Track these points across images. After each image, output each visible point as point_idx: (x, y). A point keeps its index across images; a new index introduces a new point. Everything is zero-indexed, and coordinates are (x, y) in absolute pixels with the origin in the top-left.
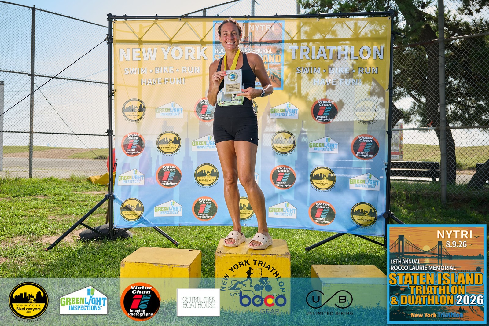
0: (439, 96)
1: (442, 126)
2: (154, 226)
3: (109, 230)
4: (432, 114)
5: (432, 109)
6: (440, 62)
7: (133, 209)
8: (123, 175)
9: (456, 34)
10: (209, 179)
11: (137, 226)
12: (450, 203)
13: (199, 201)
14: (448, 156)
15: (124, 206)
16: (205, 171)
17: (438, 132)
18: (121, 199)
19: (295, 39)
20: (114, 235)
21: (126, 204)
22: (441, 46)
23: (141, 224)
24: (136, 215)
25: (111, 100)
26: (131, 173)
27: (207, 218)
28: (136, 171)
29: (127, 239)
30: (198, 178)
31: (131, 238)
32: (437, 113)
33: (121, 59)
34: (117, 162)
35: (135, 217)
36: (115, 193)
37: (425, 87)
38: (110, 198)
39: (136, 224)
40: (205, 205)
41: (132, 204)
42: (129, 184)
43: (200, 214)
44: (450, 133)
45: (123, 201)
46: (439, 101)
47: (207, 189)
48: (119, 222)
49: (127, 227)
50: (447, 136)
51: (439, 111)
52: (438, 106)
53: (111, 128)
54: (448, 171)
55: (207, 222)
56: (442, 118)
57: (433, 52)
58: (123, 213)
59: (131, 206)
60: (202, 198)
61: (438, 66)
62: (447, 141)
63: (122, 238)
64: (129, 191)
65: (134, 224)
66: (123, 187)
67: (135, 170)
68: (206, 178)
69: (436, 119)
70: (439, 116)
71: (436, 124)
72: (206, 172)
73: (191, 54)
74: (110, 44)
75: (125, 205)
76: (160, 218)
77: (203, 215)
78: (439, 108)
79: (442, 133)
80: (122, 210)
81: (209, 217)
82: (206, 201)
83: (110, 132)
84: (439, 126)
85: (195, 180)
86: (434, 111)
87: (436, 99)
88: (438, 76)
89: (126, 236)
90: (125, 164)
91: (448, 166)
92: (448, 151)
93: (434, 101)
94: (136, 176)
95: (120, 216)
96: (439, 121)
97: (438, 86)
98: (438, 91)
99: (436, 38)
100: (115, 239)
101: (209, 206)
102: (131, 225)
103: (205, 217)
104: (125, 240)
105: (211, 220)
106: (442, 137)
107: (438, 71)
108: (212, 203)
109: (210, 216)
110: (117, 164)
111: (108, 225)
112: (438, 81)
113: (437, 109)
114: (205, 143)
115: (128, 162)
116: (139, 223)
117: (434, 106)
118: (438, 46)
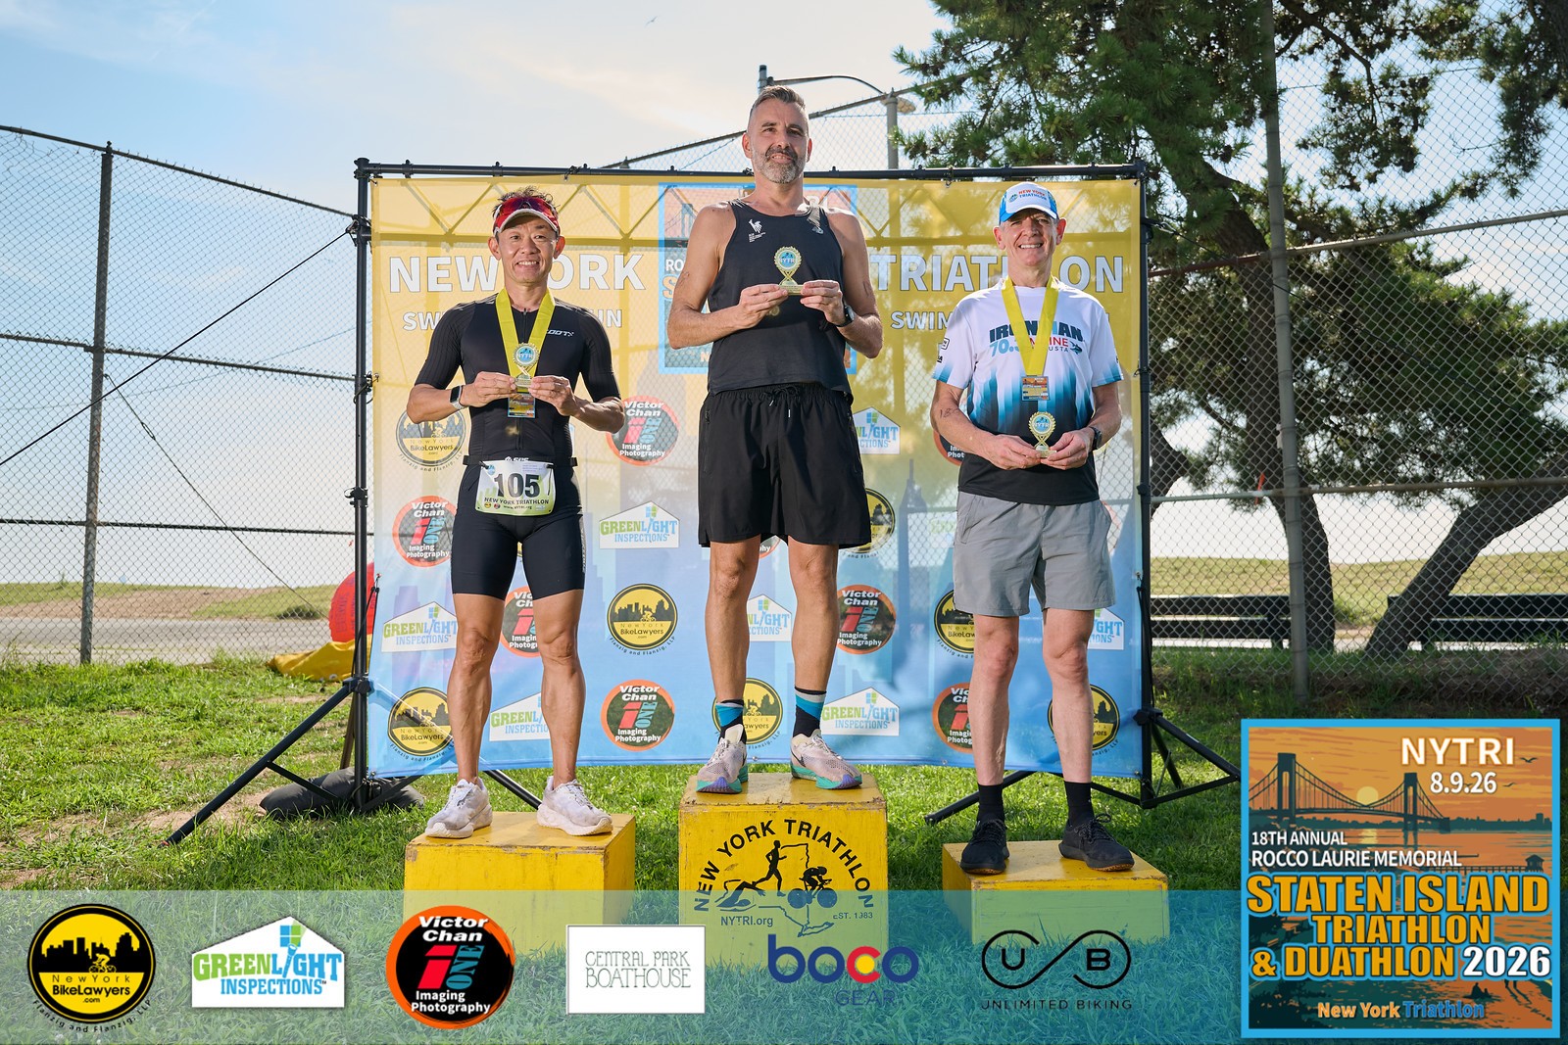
0: (1277, 405)
1: (1290, 486)
2: (489, 768)
3: (354, 785)
4: (1261, 453)
5: (1261, 440)
6: (1278, 312)
7: (427, 720)
8: (399, 621)
9: (1319, 239)
10: (648, 630)
11: (436, 772)
12: (1317, 700)
13: (621, 694)
14: (1307, 569)
15: (399, 711)
16: (637, 605)
17: (1279, 502)
18: (389, 693)
19: (886, 234)
20: (367, 799)
21: (406, 705)
22: (1278, 270)
23: (450, 763)
24: (436, 737)
25: (364, 403)
26: (421, 616)
27: (644, 744)
28: (437, 610)
29: (409, 810)
30: (618, 626)
31: (421, 807)
32: (1274, 452)
33: (395, 287)
34: (380, 585)
35: (431, 745)
36: (374, 675)
37: (1241, 381)
38: (359, 689)
39: (436, 763)
40: (638, 705)
41: (424, 705)
42: (414, 647)
43: (624, 732)
44: (1313, 505)
45: (397, 698)
46: (1278, 419)
47: (643, 658)
48: (382, 762)
49: (407, 775)
50: (1305, 513)
51: (1279, 445)
52: (1277, 433)
53: (364, 484)
54: (1309, 610)
55: (645, 754)
56: (1288, 464)
57: (1259, 285)
58: (398, 732)
59: (419, 713)
60: (629, 683)
61: (1272, 323)
62: (1306, 527)
63: (391, 807)
64: (414, 668)
65: (428, 763)
66: (395, 654)
67: (434, 605)
68: (640, 625)
69: (1274, 466)
70: (1279, 459)
71: (1274, 480)
72: (640, 607)
73: (597, 275)
74: (361, 244)
75: (402, 708)
76: (505, 743)
77: (633, 732)
78: (1279, 438)
79: (1290, 505)
80: (392, 726)
81: (649, 739)
82: (640, 694)
83: (359, 496)
84: (1281, 486)
85: (608, 633)
86: (1267, 446)
87: (1271, 412)
88: (1274, 350)
89: (406, 802)
90: (403, 590)
91: (1309, 596)
92: (1306, 554)
93: (1266, 419)
94: (435, 623)
95: (387, 741)
96: (1280, 473)
97: (1275, 378)
98: (1276, 391)
99: (1264, 247)
100: (372, 811)
101: (650, 707)
102: (420, 767)
103: (638, 740)
104: (403, 813)
105: (654, 748)
106: (1290, 515)
107: (1274, 337)
108: (660, 699)
109: (654, 738)
110: (378, 590)
111: (350, 771)
112: (1275, 364)
113: (1273, 440)
114: (638, 525)
115: (412, 583)
116: (443, 761)
117: (1266, 433)
118: (1270, 270)
